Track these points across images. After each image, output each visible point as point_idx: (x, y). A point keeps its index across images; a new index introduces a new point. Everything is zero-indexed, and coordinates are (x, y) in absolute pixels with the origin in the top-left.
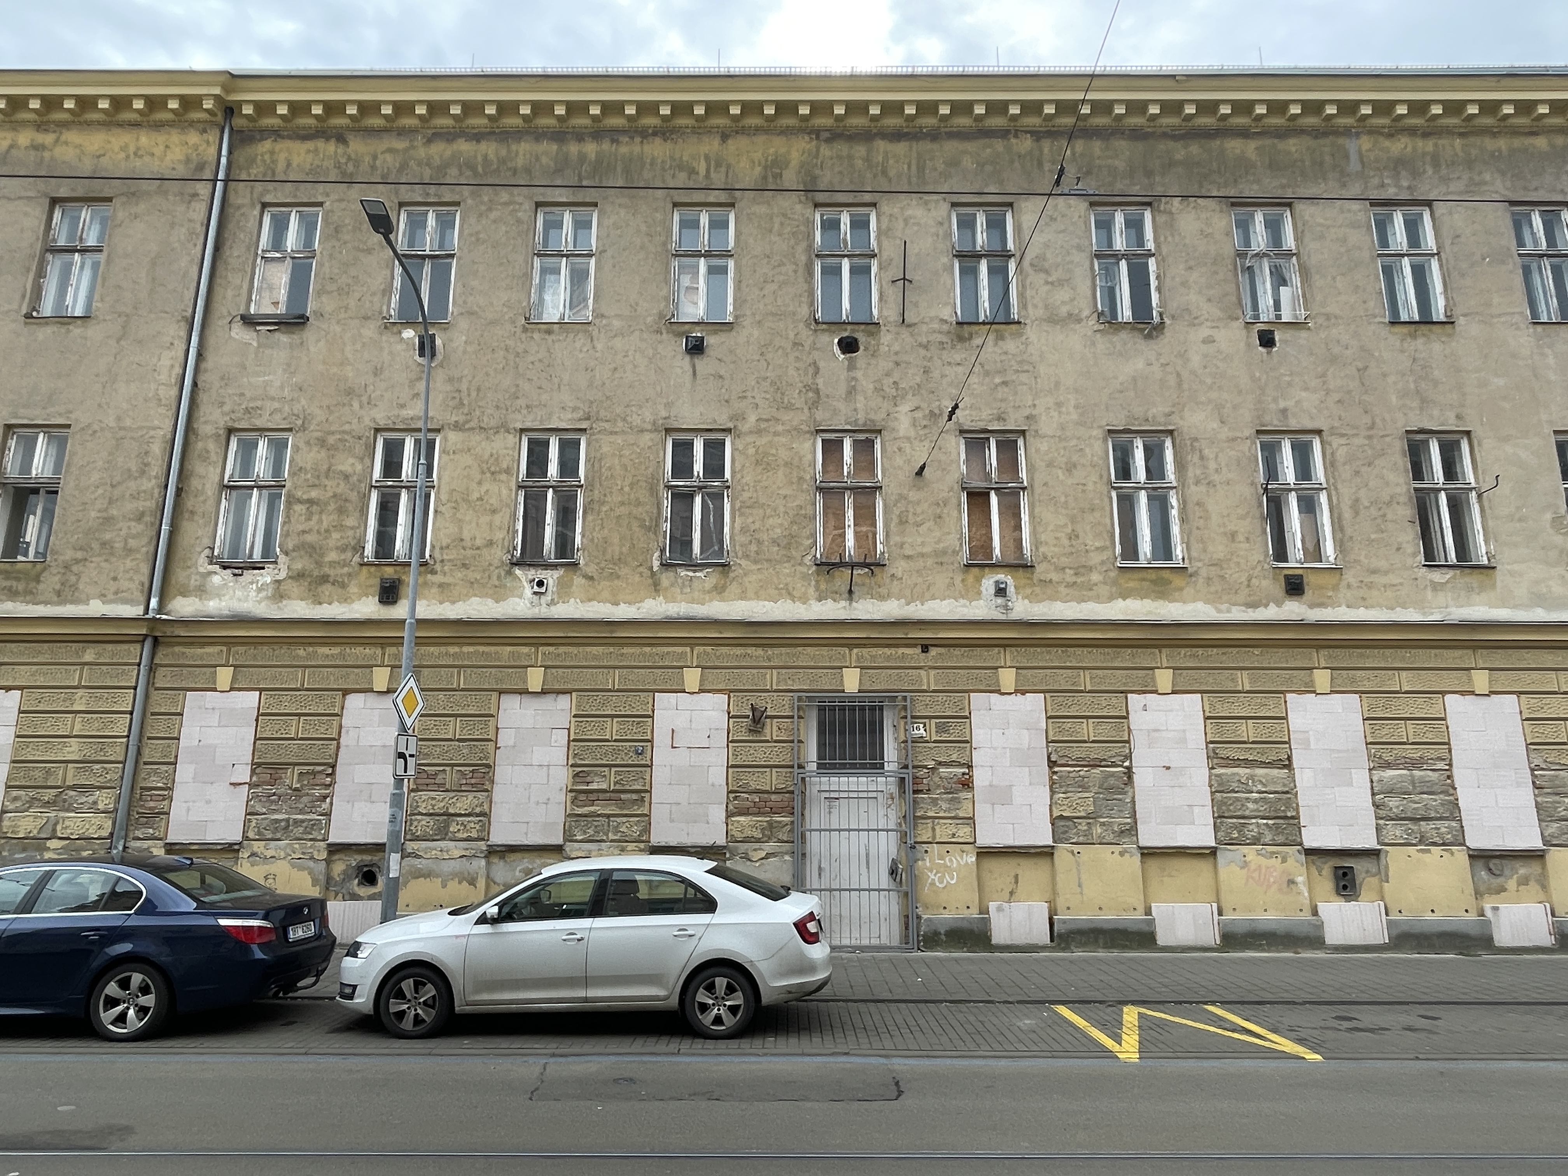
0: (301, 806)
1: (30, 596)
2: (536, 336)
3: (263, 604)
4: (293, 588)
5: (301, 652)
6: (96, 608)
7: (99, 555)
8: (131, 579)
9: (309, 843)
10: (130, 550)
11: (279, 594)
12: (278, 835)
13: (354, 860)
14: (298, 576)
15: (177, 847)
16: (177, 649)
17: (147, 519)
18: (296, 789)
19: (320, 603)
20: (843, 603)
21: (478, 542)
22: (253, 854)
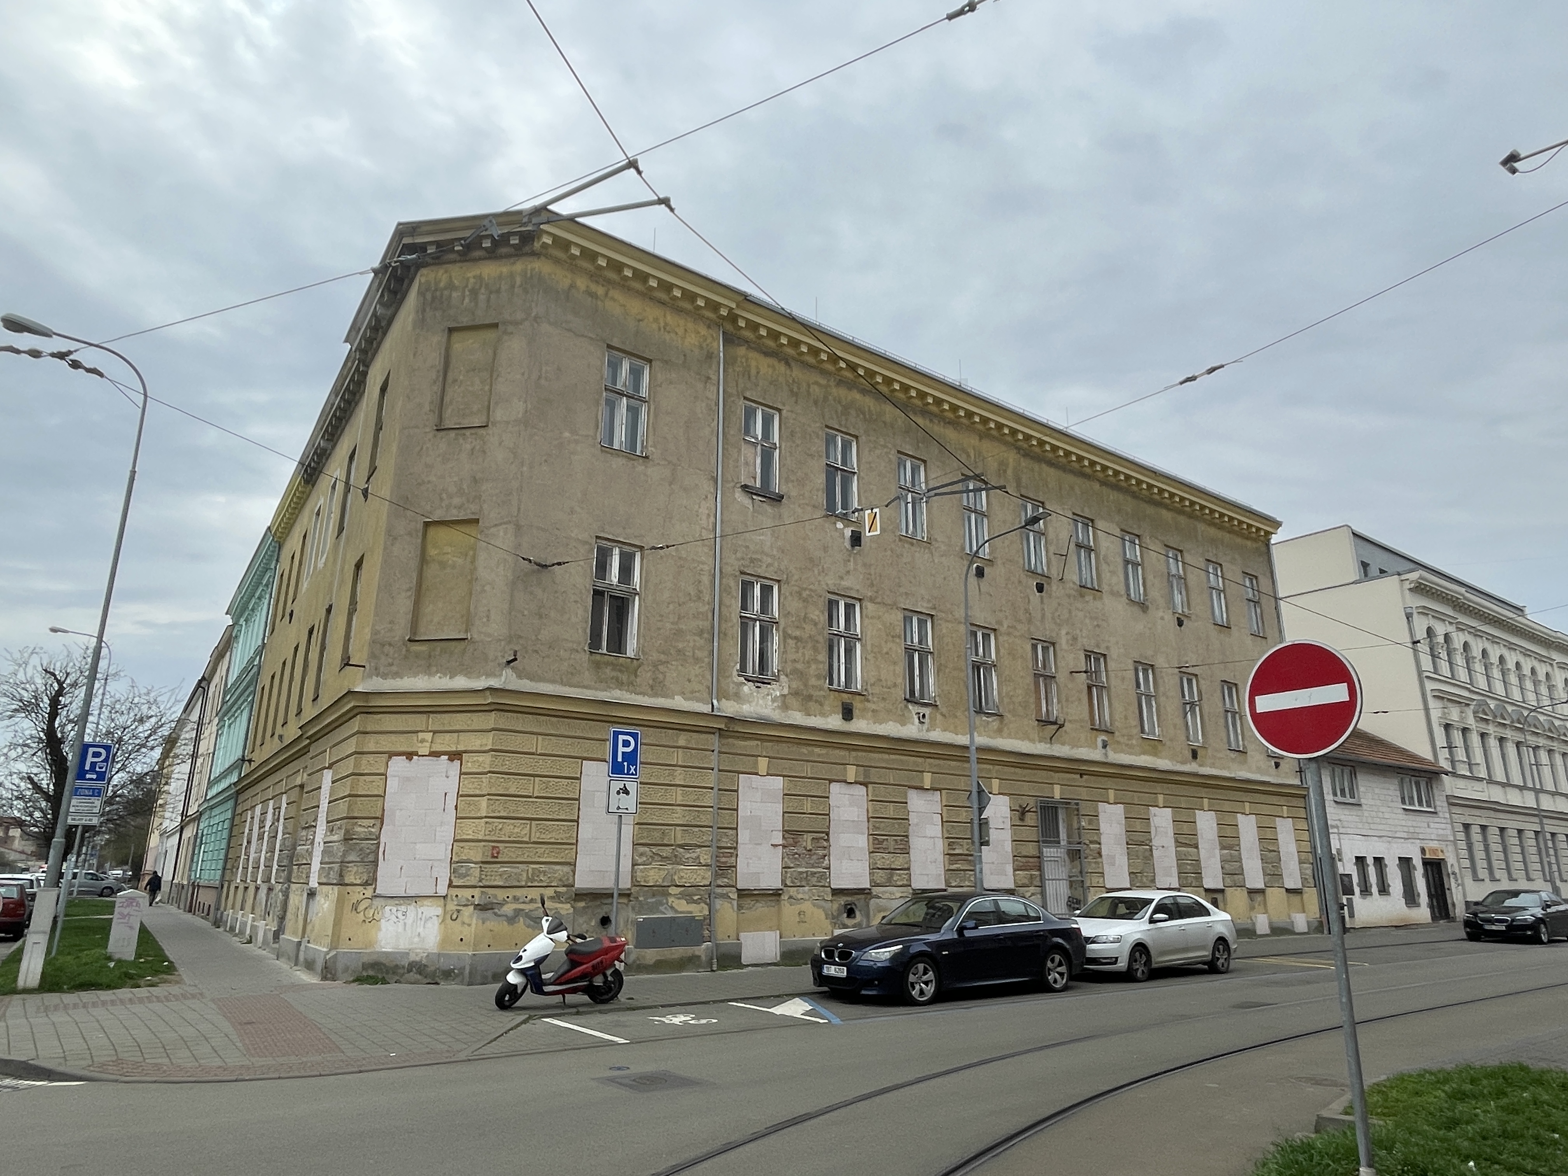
0: (812, 862)
1: (631, 686)
2: (906, 545)
3: (777, 711)
4: (793, 702)
5: (805, 751)
6: (679, 702)
7: (676, 660)
8: (700, 682)
9: (822, 889)
10: (697, 659)
11: (785, 707)
12: (803, 883)
13: (843, 900)
14: (795, 693)
15: (746, 892)
16: (730, 740)
17: (706, 635)
18: (810, 850)
19: (810, 715)
20: (1048, 746)
21: (889, 683)
22: (791, 897)
